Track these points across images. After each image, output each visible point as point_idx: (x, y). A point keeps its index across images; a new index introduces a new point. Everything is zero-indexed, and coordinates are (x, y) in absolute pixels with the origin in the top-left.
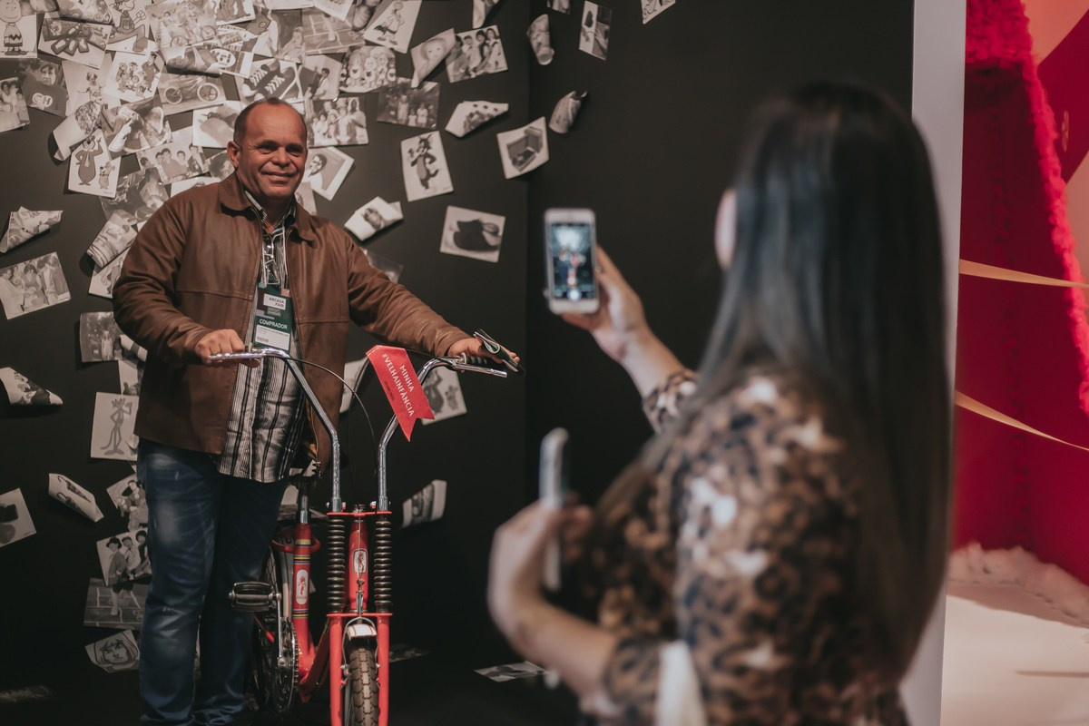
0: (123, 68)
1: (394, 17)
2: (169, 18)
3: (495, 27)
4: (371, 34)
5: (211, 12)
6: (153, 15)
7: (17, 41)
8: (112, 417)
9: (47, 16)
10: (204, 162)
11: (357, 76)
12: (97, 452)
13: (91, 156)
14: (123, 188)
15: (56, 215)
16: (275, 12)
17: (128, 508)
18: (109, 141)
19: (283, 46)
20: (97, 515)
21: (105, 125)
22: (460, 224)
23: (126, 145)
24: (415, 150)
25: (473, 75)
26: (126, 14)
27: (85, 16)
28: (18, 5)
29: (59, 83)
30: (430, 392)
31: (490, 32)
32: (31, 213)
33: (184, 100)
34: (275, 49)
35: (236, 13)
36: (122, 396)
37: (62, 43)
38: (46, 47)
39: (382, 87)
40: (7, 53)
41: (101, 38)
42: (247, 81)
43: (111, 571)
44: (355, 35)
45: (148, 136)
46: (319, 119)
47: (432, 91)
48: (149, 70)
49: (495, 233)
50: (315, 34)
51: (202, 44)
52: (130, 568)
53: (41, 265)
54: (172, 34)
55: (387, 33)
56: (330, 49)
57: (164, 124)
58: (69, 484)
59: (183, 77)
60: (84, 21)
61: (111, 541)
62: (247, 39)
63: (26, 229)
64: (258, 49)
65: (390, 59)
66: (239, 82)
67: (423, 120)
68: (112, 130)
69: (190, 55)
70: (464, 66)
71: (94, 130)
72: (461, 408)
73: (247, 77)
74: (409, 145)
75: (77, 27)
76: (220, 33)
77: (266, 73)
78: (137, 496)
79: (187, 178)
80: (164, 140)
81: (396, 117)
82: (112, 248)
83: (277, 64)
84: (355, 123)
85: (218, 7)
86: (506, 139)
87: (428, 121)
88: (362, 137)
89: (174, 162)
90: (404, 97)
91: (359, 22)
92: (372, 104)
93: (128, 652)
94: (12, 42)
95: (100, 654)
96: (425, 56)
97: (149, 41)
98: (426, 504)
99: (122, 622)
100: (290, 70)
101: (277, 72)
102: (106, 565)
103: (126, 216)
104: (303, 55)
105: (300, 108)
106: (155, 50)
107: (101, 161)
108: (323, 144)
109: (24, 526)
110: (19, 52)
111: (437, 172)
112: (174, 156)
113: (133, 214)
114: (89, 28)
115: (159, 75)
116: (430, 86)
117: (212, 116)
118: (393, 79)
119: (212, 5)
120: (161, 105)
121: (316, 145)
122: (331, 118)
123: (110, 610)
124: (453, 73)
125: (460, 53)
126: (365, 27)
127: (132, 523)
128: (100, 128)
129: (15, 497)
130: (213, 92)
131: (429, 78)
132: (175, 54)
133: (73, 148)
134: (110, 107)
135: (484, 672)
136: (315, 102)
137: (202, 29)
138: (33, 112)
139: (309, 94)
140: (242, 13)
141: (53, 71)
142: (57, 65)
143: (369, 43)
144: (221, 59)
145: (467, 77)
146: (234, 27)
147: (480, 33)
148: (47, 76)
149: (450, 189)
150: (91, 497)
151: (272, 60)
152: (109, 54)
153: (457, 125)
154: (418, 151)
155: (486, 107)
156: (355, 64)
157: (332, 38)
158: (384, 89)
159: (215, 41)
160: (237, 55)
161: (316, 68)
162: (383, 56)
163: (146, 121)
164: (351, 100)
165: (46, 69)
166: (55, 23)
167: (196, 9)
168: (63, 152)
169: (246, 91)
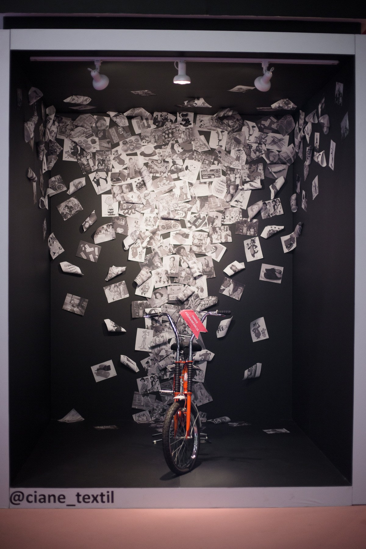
0: (147, 219)
1: (241, 197)
2: (162, 201)
3: (279, 199)
4: (233, 203)
5: (176, 198)
6: (157, 200)
7: (112, 211)
8: (142, 336)
9: (122, 202)
10: (174, 250)
11: (228, 218)
12: (137, 348)
13: (136, 248)
14: (147, 259)
15: (124, 268)
16: (198, 197)
17: (148, 368)
18: (142, 243)
19: (201, 209)
20: (137, 370)
21: (140, 238)
22: (266, 270)
23: (148, 244)
24: (249, 244)
25: (271, 216)
26: (148, 200)
27: (134, 202)
28: (112, 199)
29: (126, 224)
30: (255, 331)
31: (277, 200)
32: (116, 267)
33: (167, 229)
34: (199, 210)
35: (185, 198)
36: (146, 330)
37: (127, 211)
38: (121, 213)
39: (237, 222)
40: (109, 215)
41: (139, 209)
42: (189, 222)
43: (142, 389)
44: (227, 204)
45: (155, 241)
46: (215, 233)
47: (255, 223)
48: (156, 219)
49: (280, 273)
50: (213, 204)
51: (173, 209)
52: (148, 389)
53: (120, 285)
54: (163, 206)
55: (239, 202)
56: (218, 209)
57: (161, 237)
58: (128, 359)
59: (167, 221)
60: (134, 203)
61: (142, 379)
62: (189, 207)
63: (114, 273)
64: (192, 210)
65: (240, 212)
66: (186, 222)
67: (252, 233)
68: (143, 239)
69: (169, 213)
70: (268, 213)
71: (137, 240)
72: (267, 337)
73: (189, 220)
74: (247, 242)
75: (132, 206)
76: (180, 205)
77: (196, 218)
78: (151, 364)
79: (168, 255)
80: (160, 242)
81: (242, 232)
82: (142, 279)
83: (199, 215)
84: (228, 235)
85: (179, 196)
86: (284, 239)
87: (254, 233)
88: (230, 239)
89: (164, 250)
90: (245, 225)
91: (228, 200)
92: (233, 228)
93: (147, 418)
94: (110, 211)
95: (137, 418)
96: (252, 210)
97: (156, 209)
98: (253, 371)
99: (145, 407)
100: (204, 217)
101: (200, 218)
102: (140, 387)
103: (148, 268)
104: (209, 212)
105: (207, 230)
106: (157, 212)
107: (139, 250)
108: (216, 243)
109: (113, 373)
110: (113, 214)
111: (258, 251)
112: (164, 248)
113: (150, 268)
114: (136, 206)
115: (159, 220)
116: (255, 221)
117: (177, 234)
118: (241, 219)
119: (177, 196)
120: (159, 230)
121: (213, 243)
122: (219, 233)
123: (141, 403)
124: (263, 215)
125: (266, 208)
126: (231, 201)
127: (149, 373)
128: (139, 239)
129: (110, 363)
130: (177, 226)
131: (254, 217)
132: (164, 214)
133: (130, 246)
134: (142, 232)
135: (265, 431)
136: (213, 228)
137: (173, 204)
138: (117, 234)
139: (211, 225)
140: (187, 198)
141: (124, 220)
142: (125, 218)
143: (232, 206)
144: (180, 214)
145: (269, 217)
146: (184, 203)
147: (274, 201)
148: (122, 222)
149: (263, 257)
150: (135, 363)
151: (198, 214)
152: (142, 214)
153: (265, 234)
154: (250, 244)
155: (275, 228)
156: (227, 214)
157: (219, 205)
158: (238, 223)
159: (178, 208)
160: (185, 213)
161: (213, 216)
162: (238, 211)
163: (154, 236)
164: (226, 227)
165: (121, 220)
166: (124, 204)
167: (171, 198)
168: (127, 247)
169: (188, 225)
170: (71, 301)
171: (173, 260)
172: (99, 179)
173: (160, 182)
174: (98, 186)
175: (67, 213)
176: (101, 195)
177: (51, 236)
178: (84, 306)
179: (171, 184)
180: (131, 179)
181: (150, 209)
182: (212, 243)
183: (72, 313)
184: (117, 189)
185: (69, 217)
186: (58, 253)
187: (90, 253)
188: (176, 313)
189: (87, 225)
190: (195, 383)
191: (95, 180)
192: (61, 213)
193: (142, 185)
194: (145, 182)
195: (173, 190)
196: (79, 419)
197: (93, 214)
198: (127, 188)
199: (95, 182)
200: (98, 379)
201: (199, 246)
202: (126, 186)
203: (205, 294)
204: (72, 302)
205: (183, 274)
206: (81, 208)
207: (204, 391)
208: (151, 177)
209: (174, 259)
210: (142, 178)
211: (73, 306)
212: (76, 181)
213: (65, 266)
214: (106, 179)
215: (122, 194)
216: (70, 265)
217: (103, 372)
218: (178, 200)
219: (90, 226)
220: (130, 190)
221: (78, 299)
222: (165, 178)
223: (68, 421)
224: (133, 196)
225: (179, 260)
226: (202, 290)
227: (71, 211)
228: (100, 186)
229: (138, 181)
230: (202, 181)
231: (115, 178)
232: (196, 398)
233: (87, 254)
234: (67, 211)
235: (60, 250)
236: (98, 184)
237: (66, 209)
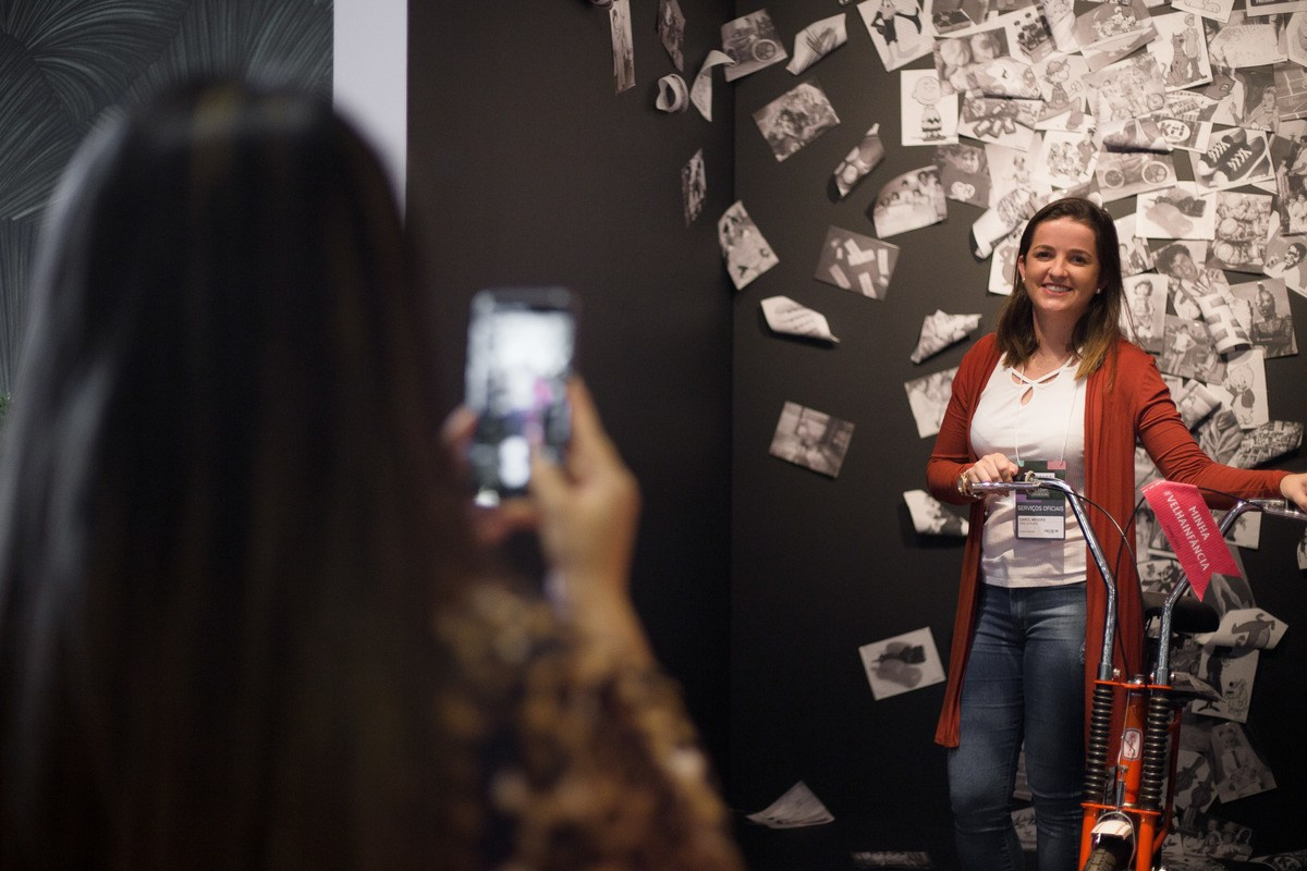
0: (1055, 150)
2: (1110, 87)
5: (1160, 76)
6: (1091, 85)
7: (936, 125)
9: (969, 95)
10: (1148, 256)
13: (1017, 252)
15: (972, 321)
16: (1238, 71)
19: (1249, 112)
26: (1059, 86)
27: (1009, 92)
28: (937, 83)
29: (982, 170)
32: (948, 317)
33: (1127, 183)
34: (1240, 116)
35: (1190, 76)
37: (986, 124)
38: (968, 131)
40: (925, 140)
41: (1029, 116)
42: (1205, 157)
46: (1297, 200)
48: (1086, 149)
50: (1292, 94)
51: (1149, 115)
54: (1113, 107)
59: (1126, 156)
60: (1010, 98)
62: (1205, 106)
63: (940, 336)
64: (1217, 118)
66: (1195, 159)
69: (1131, 129)
71: (1019, 223)
73: (1204, 152)
75: (1003, 105)
76: (1172, 101)
77: (1229, 146)
79: (1129, 275)
83: (1243, 134)
85: (1168, 69)
94: (930, 126)
97: (1086, 117)
100: (1259, 141)
101: (1243, 145)
104: (1276, 122)
105: (1271, 187)
106: (1092, 126)
108: (1301, 231)
109: (931, 672)
110: (939, 137)
114: (1016, 106)
115: (1097, 155)
117: (1161, 200)
119: (1161, 68)
120: (1098, 190)
121: (1291, 232)
129: (922, 638)
130: (1161, 172)
132: (1114, 130)
133: (994, 244)
134: (1039, 195)
136: (1290, 178)
137: (1148, 97)
138: (952, 204)
139: (1283, 170)
140: (1197, 75)
141: (976, 157)
142: (980, 150)
144: (1172, 132)
146: (1188, 92)
148: (969, 162)
151: (1236, 130)
152: (1039, 135)
159: (1165, 112)
160: (1191, 126)
161: (1293, 136)
165: (968, 155)
166: (978, 102)
167: (1142, 74)
168: (983, 249)
169: (1202, 169)
170: (797, 428)
171: (1146, 291)
172: (893, 20)
173: (1103, 20)
174: (888, 44)
175: (787, 135)
176: (897, 73)
177: (732, 212)
178: (841, 444)
179: (1141, 27)
180: (1002, 13)
181: (1067, 115)
182: (1285, 230)
183: (801, 468)
184: (954, 51)
185: (794, 147)
186: (756, 268)
187: (862, 268)
188: (1152, 477)
189: (850, 175)
190: (1215, 724)
191: (880, 22)
192: (770, 136)
193: (1039, 34)
194: (1050, 20)
195: (1150, 48)
196: (818, 815)
197: (873, 136)
198: (987, 45)
199: (881, 30)
200: (882, 689)
201: (1240, 244)
202: (983, 38)
203: (1259, 413)
204: (802, 430)
205: (1182, 341)
206: (832, 118)
207: (1246, 751)
208: (1072, 7)
209: (1151, 289)
210: (1039, 9)
211: (803, 443)
212: (817, 28)
213: (781, 313)
214: (915, 20)
215: (972, 68)
216: (795, 309)
217: (900, 666)
218: (1165, 82)
219: (861, 179)
220: (997, 52)
221: (820, 421)
222: (1119, 8)
223: (779, 822)
224: (1006, 74)
225: (1165, 291)
226: (1248, 400)
227: (799, 129)
228: (896, 41)
229: (1025, 22)
230: (1252, 11)
231: (945, 14)
232: (1217, 775)
233: (851, 273)
234: (787, 128)
235: (765, 260)
236: (889, 33)
237: (785, 123)
